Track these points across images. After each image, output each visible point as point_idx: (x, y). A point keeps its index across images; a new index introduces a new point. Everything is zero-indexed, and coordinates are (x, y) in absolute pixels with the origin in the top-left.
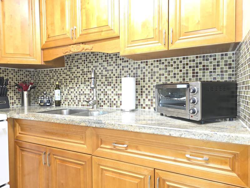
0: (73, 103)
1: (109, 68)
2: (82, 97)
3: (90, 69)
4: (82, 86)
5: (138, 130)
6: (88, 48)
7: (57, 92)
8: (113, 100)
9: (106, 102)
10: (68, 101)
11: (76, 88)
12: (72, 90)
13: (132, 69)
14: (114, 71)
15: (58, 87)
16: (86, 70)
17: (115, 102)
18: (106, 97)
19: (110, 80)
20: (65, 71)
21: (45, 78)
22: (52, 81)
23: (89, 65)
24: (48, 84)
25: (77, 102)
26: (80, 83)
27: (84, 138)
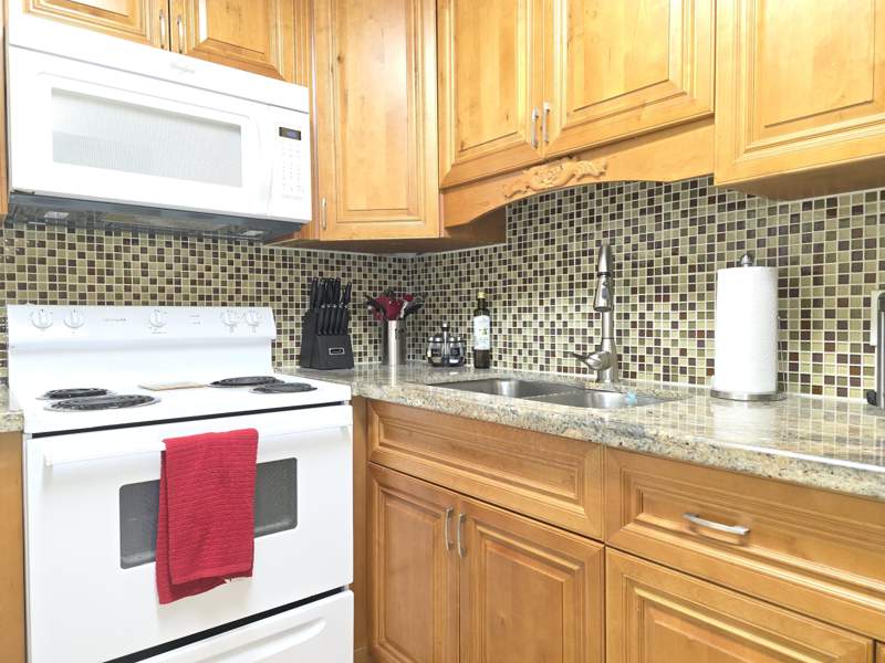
0: (530, 360)
1: (662, 235)
2: (561, 340)
3: (592, 244)
4: (562, 302)
6: (589, 170)
7: (481, 322)
8: (675, 353)
9: (649, 360)
10: (515, 353)
11: (541, 312)
12: (527, 317)
14: (684, 247)
15: (483, 308)
16: (575, 247)
17: (683, 362)
18: (649, 342)
19: (666, 279)
20: (507, 255)
21: (446, 281)
22: (466, 287)
23: (589, 228)
24: (455, 300)
25: (541, 356)
26: (553, 292)
27: (575, 480)
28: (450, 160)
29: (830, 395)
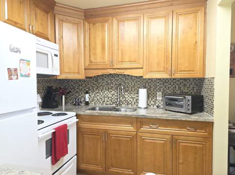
0: (99, 103)
1: (126, 81)
2: (106, 99)
3: (113, 81)
4: (107, 91)
5: (166, 118)
6: (121, 72)
7: (87, 95)
8: (129, 101)
9: (124, 102)
10: (95, 101)
11: (101, 93)
12: (98, 94)
13: (142, 83)
14: (130, 84)
15: (87, 93)
16: (109, 81)
17: (130, 102)
18: (124, 99)
19: (127, 89)
20: (93, 81)
21: (75, 86)
22: (81, 87)
23: (112, 78)
24: (77, 90)
25: (102, 102)
26: (104, 90)
28: (87, 63)
29: (152, 106)
